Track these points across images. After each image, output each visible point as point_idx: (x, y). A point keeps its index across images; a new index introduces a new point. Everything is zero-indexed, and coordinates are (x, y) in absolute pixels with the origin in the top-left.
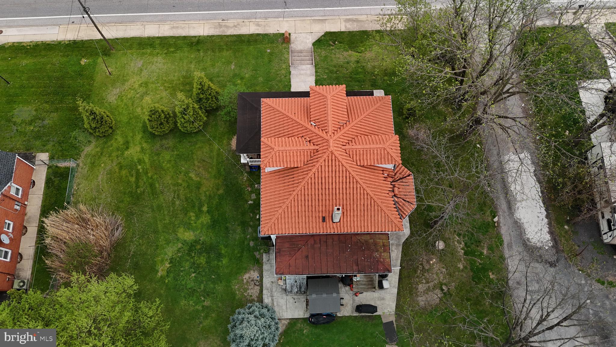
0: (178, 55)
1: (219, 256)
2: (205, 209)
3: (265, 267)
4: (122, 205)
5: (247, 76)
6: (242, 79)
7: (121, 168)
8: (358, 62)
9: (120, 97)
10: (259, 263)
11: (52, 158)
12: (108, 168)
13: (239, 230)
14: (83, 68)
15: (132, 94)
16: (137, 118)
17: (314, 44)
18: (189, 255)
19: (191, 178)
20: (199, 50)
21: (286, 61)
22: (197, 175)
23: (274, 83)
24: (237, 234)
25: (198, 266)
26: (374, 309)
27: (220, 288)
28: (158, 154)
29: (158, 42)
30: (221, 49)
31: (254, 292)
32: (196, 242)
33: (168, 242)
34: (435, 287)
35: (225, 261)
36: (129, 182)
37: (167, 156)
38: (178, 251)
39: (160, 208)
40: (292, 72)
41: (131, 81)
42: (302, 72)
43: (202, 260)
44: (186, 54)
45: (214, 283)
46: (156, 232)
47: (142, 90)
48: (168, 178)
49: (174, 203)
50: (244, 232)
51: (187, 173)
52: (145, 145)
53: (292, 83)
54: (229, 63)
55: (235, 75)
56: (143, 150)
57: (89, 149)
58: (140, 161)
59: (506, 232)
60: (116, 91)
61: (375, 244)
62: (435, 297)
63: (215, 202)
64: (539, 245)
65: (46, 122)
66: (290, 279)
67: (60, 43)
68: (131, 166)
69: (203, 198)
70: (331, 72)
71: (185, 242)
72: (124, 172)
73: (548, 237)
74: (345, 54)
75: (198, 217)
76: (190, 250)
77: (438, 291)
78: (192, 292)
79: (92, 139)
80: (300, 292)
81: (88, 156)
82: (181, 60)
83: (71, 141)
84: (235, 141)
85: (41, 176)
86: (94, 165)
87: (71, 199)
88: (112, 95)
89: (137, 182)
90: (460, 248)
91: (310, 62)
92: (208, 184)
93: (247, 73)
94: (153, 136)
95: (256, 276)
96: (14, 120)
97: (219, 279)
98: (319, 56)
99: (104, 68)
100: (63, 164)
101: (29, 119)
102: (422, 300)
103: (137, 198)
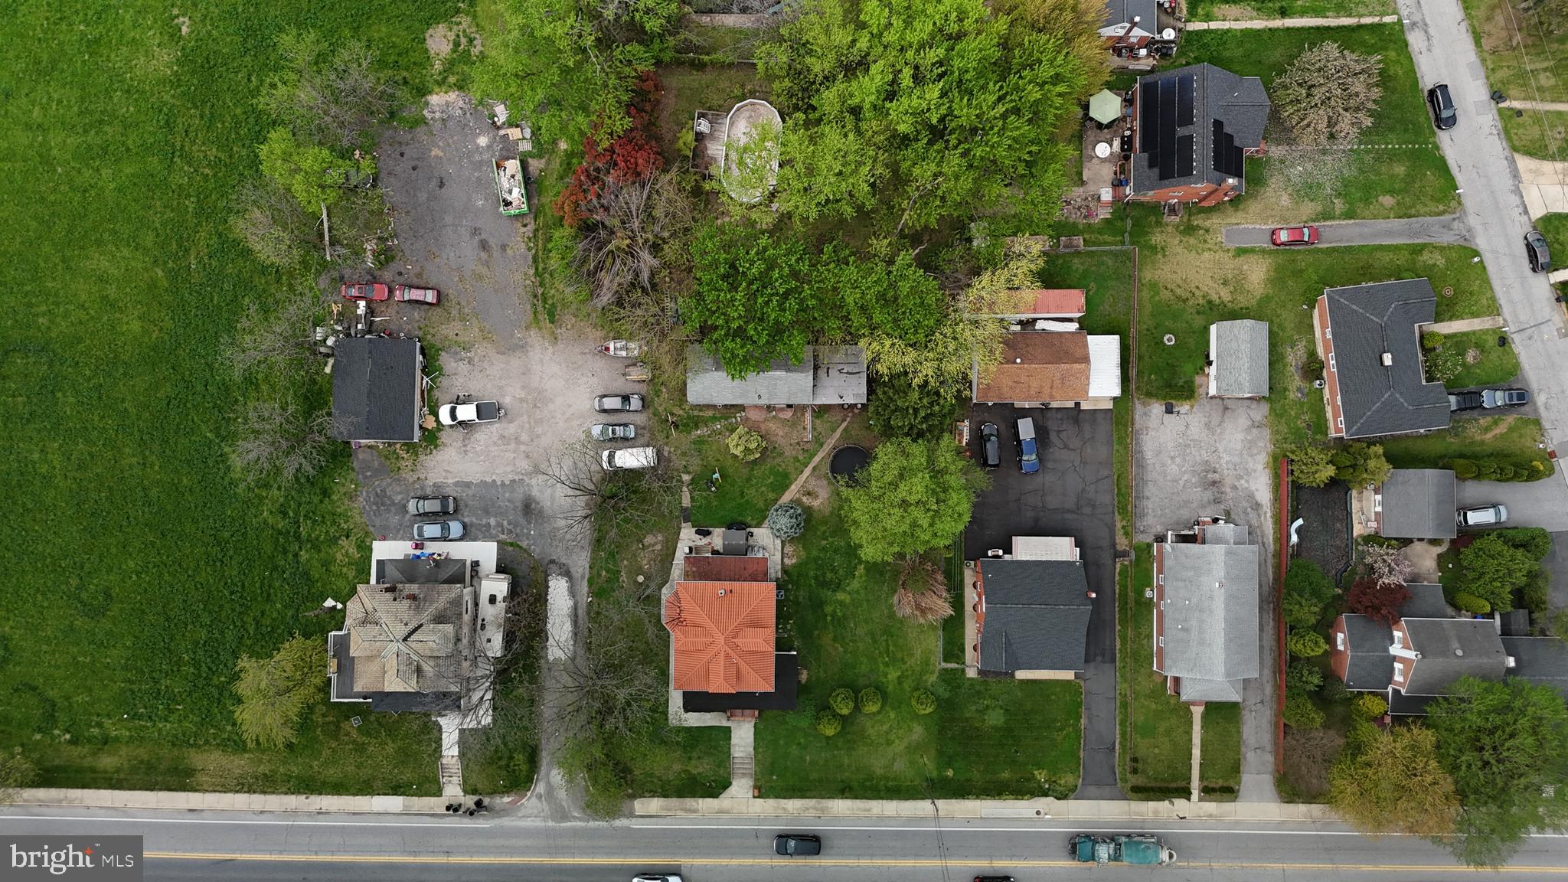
0: (861, 777)
1: (816, 578)
2: (829, 618)
3: (779, 567)
4: (899, 625)
5: (795, 747)
6: (799, 744)
7: (903, 659)
8: (690, 758)
9: (911, 729)
10: (785, 571)
11: (963, 671)
12: (913, 660)
13: (801, 599)
14: (949, 765)
15: (901, 732)
16: (893, 708)
17: (730, 784)
18: (840, 581)
19: (842, 646)
20: (841, 780)
21: (758, 762)
22: (837, 648)
23: (770, 738)
24: (802, 595)
25: (832, 570)
26: (697, 532)
27: (815, 553)
28: (872, 670)
29: (882, 793)
30: (821, 781)
31: (789, 549)
32: (834, 591)
33: (857, 592)
34: (649, 546)
35: (811, 574)
36: (895, 645)
37: (864, 668)
38: (848, 584)
39: (866, 621)
40: (752, 749)
41: (902, 747)
42: (743, 749)
43: (828, 574)
44: (854, 777)
45: (819, 558)
46: (868, 600)
48: (861, 648)
49: (855, 624)
50: (796, 596)
51: (845, 652)
52: (884, 680)
53: (753, 736)
54: (812, 763)
55: (805, 748)
56: (886, 675)
57: (933, 678)
58: (887, 665)
59: (584, 588)
60: (915, 736)
61: (694, 574)
62: (649, 539)
63: (821, 624)
64: (559, 578)
65: (974, 708)
66: (760, 556)
67: (977, 798)
68: (894, 661)
69: (831, 627)
70: (715, 748)
71: (844, 591)
72: (900, 655)
73: (550, 584)
74: (701, 770)
75: (835, 611)
76: (839, 584)
77: (646, 544)
78: (835, 551)
79: (931, 689)
80: (753, 547)
81: (933, 672)
82: (858, 770)
83: (949, 688)
84: (804, 676)
85: (970, 655)
86: (927, 663)
87: (941, 633)
88: (918, 732)
89: (888, 646)
90: (624, 577)
91: (736, 761)
92: (827, 639)
93: (794, 750)
94: (877, 688)
95: (786, 561)
96: (1002, 711)
97: (815, 560)
98: (725, 768)
99: (928, 763)
100: (953, 665)
101: (990, 711)
102: (660, 538)
103: (886, 631)
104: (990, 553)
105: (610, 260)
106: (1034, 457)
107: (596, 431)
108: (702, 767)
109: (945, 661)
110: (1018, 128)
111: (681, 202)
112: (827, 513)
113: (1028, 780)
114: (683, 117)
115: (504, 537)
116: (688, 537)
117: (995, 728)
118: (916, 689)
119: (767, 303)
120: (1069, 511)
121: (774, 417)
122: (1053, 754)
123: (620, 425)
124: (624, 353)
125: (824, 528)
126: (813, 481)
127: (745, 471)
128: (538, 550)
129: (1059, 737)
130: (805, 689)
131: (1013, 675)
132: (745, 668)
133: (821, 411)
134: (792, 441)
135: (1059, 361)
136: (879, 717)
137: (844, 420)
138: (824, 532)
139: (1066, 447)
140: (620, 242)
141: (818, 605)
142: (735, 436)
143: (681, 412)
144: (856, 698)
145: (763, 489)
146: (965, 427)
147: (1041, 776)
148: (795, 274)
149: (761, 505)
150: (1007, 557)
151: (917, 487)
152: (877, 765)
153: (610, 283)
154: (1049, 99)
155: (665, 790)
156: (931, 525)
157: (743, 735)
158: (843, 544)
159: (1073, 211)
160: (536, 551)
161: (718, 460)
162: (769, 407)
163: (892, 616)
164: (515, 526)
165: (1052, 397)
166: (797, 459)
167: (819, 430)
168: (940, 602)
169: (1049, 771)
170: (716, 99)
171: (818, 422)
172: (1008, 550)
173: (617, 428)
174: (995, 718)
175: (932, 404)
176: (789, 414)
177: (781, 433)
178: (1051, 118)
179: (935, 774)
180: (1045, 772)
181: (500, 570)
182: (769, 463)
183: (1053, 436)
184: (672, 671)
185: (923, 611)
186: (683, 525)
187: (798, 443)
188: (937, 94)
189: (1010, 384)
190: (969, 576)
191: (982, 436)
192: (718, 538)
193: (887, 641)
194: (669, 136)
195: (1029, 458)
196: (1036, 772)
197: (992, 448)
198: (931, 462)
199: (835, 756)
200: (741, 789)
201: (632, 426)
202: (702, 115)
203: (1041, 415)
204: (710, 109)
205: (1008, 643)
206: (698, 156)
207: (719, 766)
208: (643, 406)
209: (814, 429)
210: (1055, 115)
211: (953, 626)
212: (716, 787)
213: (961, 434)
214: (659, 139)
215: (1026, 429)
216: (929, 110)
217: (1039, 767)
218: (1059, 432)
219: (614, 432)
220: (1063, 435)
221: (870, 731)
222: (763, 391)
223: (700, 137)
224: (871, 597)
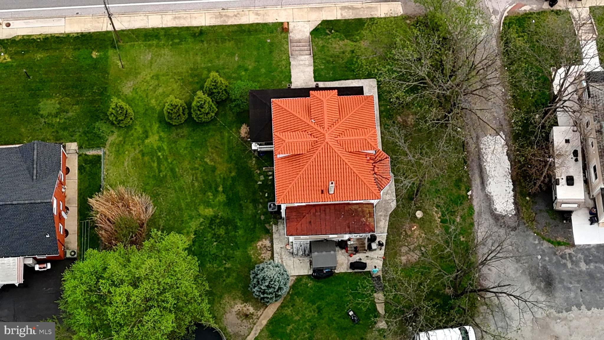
0: (184, 46)
1: (236, 228)
2: (220, 189)
3: (275, 236)
4: (148, 187)
5: (250, 67)
6: (246, 70)
7: (143, 155)
8: (353, 52)
9: (135, 90)
10: (269, 233)
11: (80, 147)
12: (132, 155)
13: (251, 206)
14: (97, 61)
15: (145, 86)
16: (153, 109)
17: (311, 33)
18: (211, 228)
19: (206, 163)
20: (202, 41)
21: (286, 52)
22: (212, 160)
23: (275, 74)
24: (250, 210)
25: (219, 237)
26: (364, 266)
27: (238, 253)
28: (175, 142)
30: (224, 41)
31: (266, 255)
32: (216, 217)
33: (191, 218)
34: (415, 250)
35: (241, 232)
36: (151, 167)
37: (183, 143)
38: (201, 224)
39: (181, 189)
40: (292, 63)
41: (143, 73)
42: (301, 63)
43: (222, 231)
44: (191, 45)
45: (233, 249)
46: (180, 209)
47: (154, 83)
48: (186, 163)
49: (193, 185)
50: (255, 208)
51: (202, 158)
52: (162, 134)
53: (292, 74)
54: (233, 54)
55: (239, 67)
56: (161, 138)
57: (113, 138)
58: (160, 149)
59: (477, 204)
60: (130, 84)
61: (363, 211)
62: (415, 256)
63: (229, 182)
64: (504, 213)
65: (70, 114)
66: (297, 243)
67: (68, 35)
68: (152, 153)
69: (219, 180)
70: (328, 62)
71: (205, 217)
72: (146, 158)
73: (513, 206)
74: (341, 43)
75: (215, 196)
76: (211, 224)
77: (417, 252)
78: (215, 257)
79: (114, 129)
80: (305, 255)
81: (112, 144)
82: (187, 51)
83: (96, 130)
84: (244, 130)
85: (73, 163)
86: (119, 153)
87: (103, 183)
88: (126, 88)
89: (159, 167)
90: (437, 217)
91: (308, 52)
92: (222, 169)
93: (250, 65)
94: (169, 125)
95: (267, 243)
96: (41, 113)
97: (237, 246)
98: (317, 45)
99: (118, 60)
100: (91, 153)
101: (54, 112)
102: (404, 259)
103: (160, 181)
109: (99, 157)
112: (226, 298)
113: (17, 52)
115: (568, 251)
116: (374, 261)
117: (49, 96)
118: (129, 127)
125: (228, 280)
126: (244, 329)
128: (531, 239)
138: (228, 276)
141: (233, 201)
144: (190, 114)
147: (4, 58)
149: (298, 300)
157: (302, 75)
158: (208, 265)
160: (533, 239)
163: (155, 196)
164: (558, 262)
172: (28, 269)
174: (48, 106)
179: (111, 52)
181: (566, 216)
184: (378, 128)
190: (72, 241)
192: (342, 262)
193: (160, 171)
196: (9, 60)
199: (210, 61)
200: (301, 29)
207: (323, 47)
211: (90, 188)
212: (326, 29)
217: (5, 65)
221: (175, 86)
224: (177, 213)
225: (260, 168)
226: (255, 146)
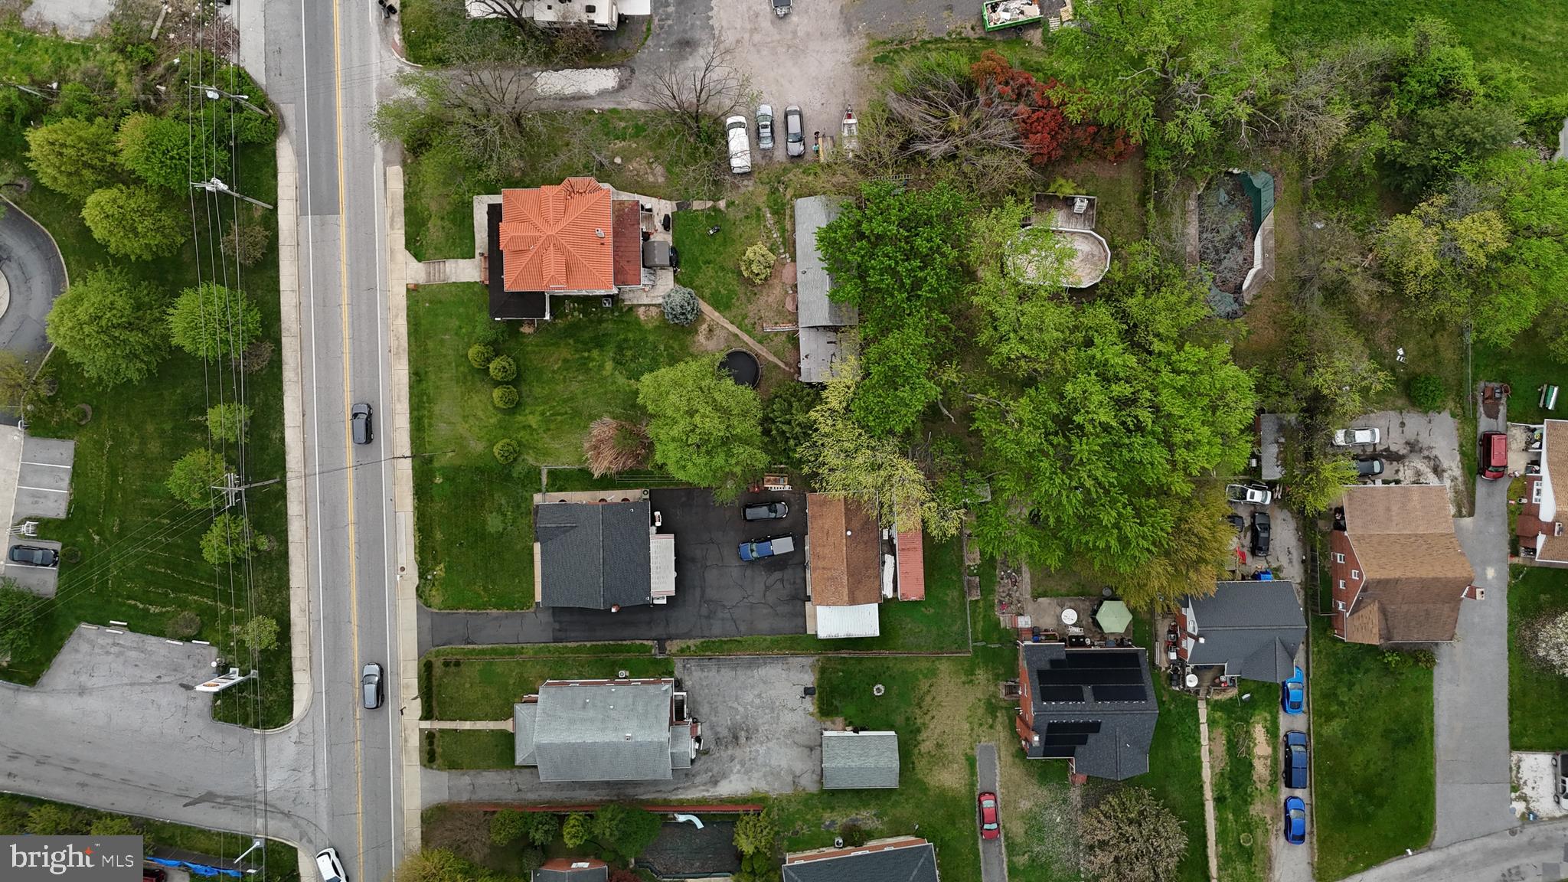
0: (431, 392)
1: (626, 340)
2: (586, 354)
3: (635, 302)
4: (582, 424)
5: (457, 323)
6: (460, 328)
7: (549, 430)
9: (479, 439)
10: (631, 308)
11: (539, 491)
12: (548, 440)
13: (604, 325)
14: (446, 478)
15: (476, 430)
16: (499, 421)
17: (419, 260)
18: (624, 364)
19: (559, 368)
20: (426, 372)
21: (440, 287)
22: (556, 362)
23: (465, 298)
24: (608, 326)
25: (634, 356)
26: (667, 217)
27: (651, 338)
28: (536, 399)
29: (415, 413)
30: (426, 351)
31: (654, 311)
32: (614, 359)
33: (614, 382)
34: (651, 168)
35: (630, 335)
36: (561, 422)
37: (537, 391)
38: (621, 373)
39: (584, 393)
41: (461, 431)
42: (454, 271)
43: (629, 353)
44: (430, 384)
45: (647, 343)
46: (606, 393)
47: (472, 421)
48: (558, 388)
49: (581, 381)
50: (607, 320)
51: (554, 372)
52: (527, 411)
54: (442, 341)
55: (456, 334)
56: (532, 413)
57: (531, 460)
58: (543, 414)
59: (607, 105)
60: (472, 444)
61: (619, 210)
62: (659, 169)
63: (580, 346)
64: (617, 80)
65: (503, 502)
66: (644, 281)
67: (415, 508)
68: (547, 421)
69: (577, 356)
70: (453, 244)
71: (615, 369)
72: (552, 427)
73: (610, 70)
74: (432, 230)
75: (593, 360)
76: (621, 364)
77: (654, 166)
78: (653, 359)
79: (520, 459)
80: (654, 274)
81: (537, 460)
82: (438, 387)
83: (522, 476)
84: (526, 329)
85: (555, 497)
86: (546, 453)
87: (577, 467)
88: (478, 447)
89: (561, 414)
90: (620, 144)
91: (442, 264)
92: (565, 352)
93: (454, 323)
94: (519, 404)
95: (642, 309)
96: (501, 530)
97: (644, 339)
98: (435, 255)
99: (446, 459)
100: (544, 480)
101: (501, 518)
102: (661, 180)
103: (576, 413)
104: (657, 514)
105: (939, 114)
106: (755, 554)
107: (765, 109)
108: (435, 231)
109: (549, 472)
110: (1069, 501)
111: (998, 180)
112: (692, 350)
113: (434, 558)
114: (1090, 186)
115: (656, 22)
116: (663, 208)
117: (484, 523)
118: (520, 444)
119: (887, 255)
120: (703, 592)
121: (787, 292)
122: (461, 582)
123: (772, 132)
124: (846, 133)
125: (676, 347)
126: (723, 334)
127: (731, 265)
129: (478, 588)
130: (513, 328)
131: (537, 540)
132: (526, 258)
133: (794, 339)
134: (762, 311)
135: (850, 574)
136: (490, 408)
137: (786, 364)
138: (673, 348)
139: (767, 588)
140: (957, 121)
141: (599, 342)
142: (765, 251)
143: (788, 197)
144: (507, 382)
145: (714, 284)
146: (782, 487)
147: (439, 571)
148: (917, 284)
149: (697, 282)
150: (653, 530)
151: (710, 423)
152: (445, 408)
153: (915, 114)
154: (1104, 534)
155: (411, 195)
156: (673, 439)
157: (468, 271)
158: (658, 362)
159: (1006, 589)
160: (643, 55)
161: (741, 236)
162: (796, 286)
163: (592, 418)
164: (667, 33)
165: (815, 569)
166: (745, 317)
167: (775, 339)
168: (606, 463)
169: (444, 578)
170: (1110, 219)
171: (784, 338)
172: (660, 531)
173: (769, 130)
174: (494, 523)
175: (796, 438)
176: (790, 307)
177: (770, 300)
178: (1084, 539)
179: (436, 464)
180: (443, 574)
181: (622, 18)
182: (740, 290)
183: (777, 575)
185: (595, 447)
186: (674, 203)
187: (761, 318)
188: (1103, 419)
189: (826, 527)
190: (634, 494)
191: (774, 502)
192: (662, 238)
193: (566, 413)
194: (1070, 173)
195: (754, 551)
196: (442, 565)
197: (763, 512)
198: (738, 438)
199: (449, 364)
200: (415, 272)
201: (771, 145)
202: (1091, 203)
203: (796, 561)
204: (1099, 213)
205: (566, 530)
206: (1050, 202)
207: (436, 248)
208: (793, 157)
209: (776, 334)
210: (1087, 542)
211: (583, 479)
212: (415, 246)
213: (776, 482)
214: (1066, 159)
215: (782, 546)
216: (1087, 412)
217: (448, 569)
218: (782, 580)
219: (765, 127)
220: (779, 585)
221: (476, 399)
222: (809, 275)
223: (1069, 202)
224: (609, 396)
225: (567, 316)
226: (547, 317)
